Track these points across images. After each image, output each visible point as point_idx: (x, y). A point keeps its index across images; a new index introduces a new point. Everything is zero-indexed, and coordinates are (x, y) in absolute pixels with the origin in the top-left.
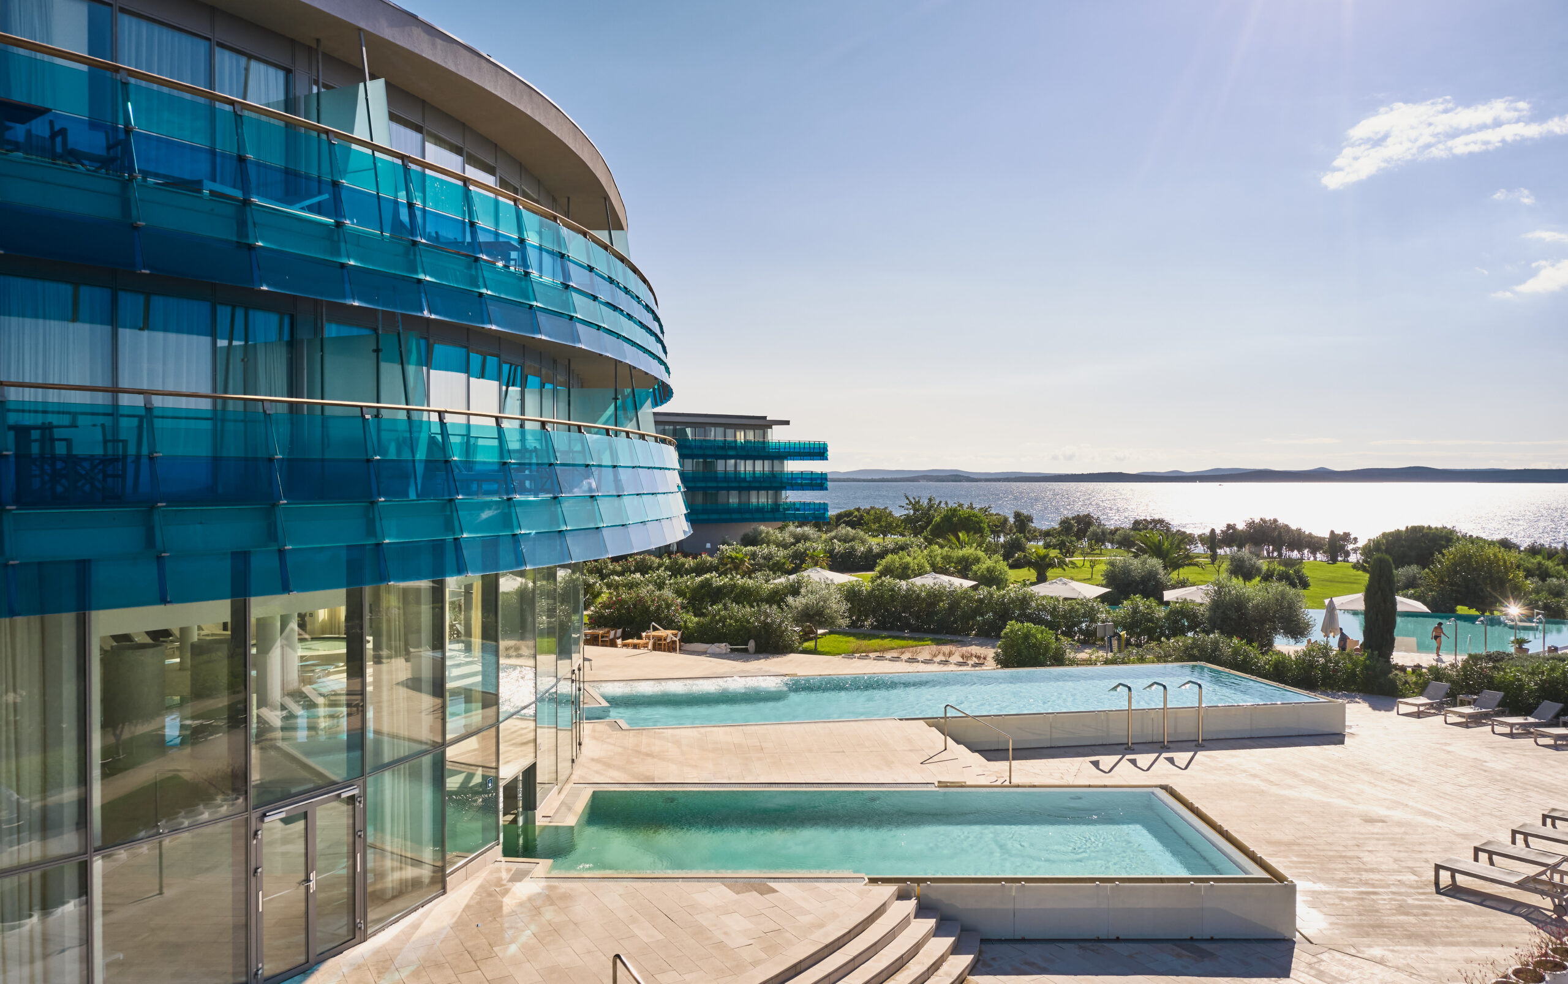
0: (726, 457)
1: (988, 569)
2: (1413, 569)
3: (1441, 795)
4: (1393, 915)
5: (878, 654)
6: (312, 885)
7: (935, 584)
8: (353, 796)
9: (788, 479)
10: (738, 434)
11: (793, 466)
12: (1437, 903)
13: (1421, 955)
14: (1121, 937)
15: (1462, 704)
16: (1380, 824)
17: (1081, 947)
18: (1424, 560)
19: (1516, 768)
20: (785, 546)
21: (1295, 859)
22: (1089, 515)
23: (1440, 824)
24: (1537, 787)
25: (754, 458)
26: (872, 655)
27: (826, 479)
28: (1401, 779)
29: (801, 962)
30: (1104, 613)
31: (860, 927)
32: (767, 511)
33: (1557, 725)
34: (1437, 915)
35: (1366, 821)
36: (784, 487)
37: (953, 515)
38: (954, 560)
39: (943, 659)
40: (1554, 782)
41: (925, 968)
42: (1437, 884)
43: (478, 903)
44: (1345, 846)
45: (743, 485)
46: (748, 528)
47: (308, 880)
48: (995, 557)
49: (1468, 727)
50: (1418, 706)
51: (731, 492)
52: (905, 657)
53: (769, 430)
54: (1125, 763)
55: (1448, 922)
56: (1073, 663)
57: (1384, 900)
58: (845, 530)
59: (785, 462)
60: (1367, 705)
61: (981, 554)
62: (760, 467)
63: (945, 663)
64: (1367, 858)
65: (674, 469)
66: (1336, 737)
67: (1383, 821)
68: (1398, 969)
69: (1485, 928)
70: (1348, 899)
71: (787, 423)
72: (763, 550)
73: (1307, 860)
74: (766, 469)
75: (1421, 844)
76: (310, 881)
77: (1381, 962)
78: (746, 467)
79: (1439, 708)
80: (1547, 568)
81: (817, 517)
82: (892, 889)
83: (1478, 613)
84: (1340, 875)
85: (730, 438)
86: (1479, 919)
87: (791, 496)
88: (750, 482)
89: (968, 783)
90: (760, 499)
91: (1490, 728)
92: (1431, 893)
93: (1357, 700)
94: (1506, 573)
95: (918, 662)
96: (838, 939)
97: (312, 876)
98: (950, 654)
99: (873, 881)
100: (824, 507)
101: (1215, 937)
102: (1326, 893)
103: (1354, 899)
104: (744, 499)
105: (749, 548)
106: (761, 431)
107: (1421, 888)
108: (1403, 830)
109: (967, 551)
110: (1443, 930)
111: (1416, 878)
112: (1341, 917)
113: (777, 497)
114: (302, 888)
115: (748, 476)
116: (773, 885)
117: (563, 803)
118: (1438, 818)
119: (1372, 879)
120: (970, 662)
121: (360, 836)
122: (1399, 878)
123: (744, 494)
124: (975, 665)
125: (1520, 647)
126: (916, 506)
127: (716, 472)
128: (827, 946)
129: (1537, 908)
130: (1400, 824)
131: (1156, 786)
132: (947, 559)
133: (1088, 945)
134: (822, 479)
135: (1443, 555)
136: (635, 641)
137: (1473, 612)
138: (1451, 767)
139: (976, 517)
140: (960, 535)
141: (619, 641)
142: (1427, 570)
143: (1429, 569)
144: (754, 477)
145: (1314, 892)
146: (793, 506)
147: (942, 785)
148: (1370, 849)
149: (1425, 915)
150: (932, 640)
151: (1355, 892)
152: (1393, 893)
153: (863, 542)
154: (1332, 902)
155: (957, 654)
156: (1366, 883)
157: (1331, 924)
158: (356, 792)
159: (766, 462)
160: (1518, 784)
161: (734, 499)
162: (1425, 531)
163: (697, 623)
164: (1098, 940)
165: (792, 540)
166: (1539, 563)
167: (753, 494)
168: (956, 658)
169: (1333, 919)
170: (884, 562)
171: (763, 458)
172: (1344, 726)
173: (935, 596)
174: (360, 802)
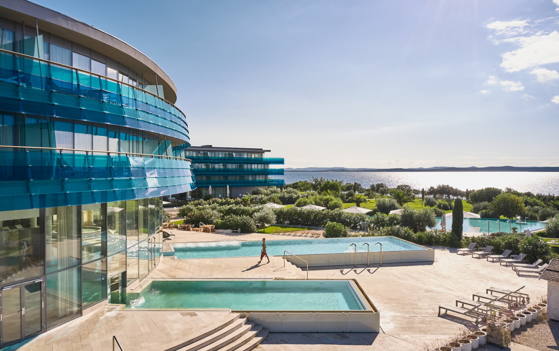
0: (248, 163)
1: (335, 203)
2: (486, 203)
3: (457, 282)
4: (418, 324)
5: (283, 233)
6: (23, 313)
7: (310, 208)
8: (41, 282)
9: (270, 171)
10: (253, 155)
11: (272, 167)
12: (436, 320)
13: (421, 338)
14: (318, 332)
15: (480, 250)
16: (430, 293)
17: (303, 335)
18: (490, 200)
19: (488, 273)
20: (267, 195)
21: (394, 305)
22: (382, 183)
23: (452, 292)
24: (492, 280)
25: (258, 164)
26: (281, 234)
27: (284, 171)
28: (446, 277)
29: (193, 339)
30: (368, 219)
31: (221, 328)
32: (263, 183)
33: (509, 258)
34: (434, 324)
35: (426, 292)
36: (269, 174)
37: (328, 184)
38: (324, 200)
39: (306, 235)
40: (499, 278)
41: (241, 342)
42: (439, 313)
43: (92, 319)
44: (414, 300)
45: (254, 173)
46: (255, 189)
47: (21, 311)
48: (338, 198)
49: (479, 259)
50: (464, 251)
51: (249, 176)
52: (292, 234)
53: (263, 154)
54: (352, 271)
55: (437, 326)
56: (350, 236)
57: (418, 319)
58: (290, 189)
59: (269, 165)
60: (449, 251)
61: (333, 198)
62: (260, 167)
63: (306, 236)
64: (420, 304)
65: (189, 169)
66: (430, 262)
67: (432, 292)
68: (410, 342)
69: (449, 328)
70: (405, 318)
71: (270, 151)
72: (260, 196)
73: (398, 305)
74: (262, 167)
75: (441, 299)
76: (22, 311)
77: (405, 340)
78: (254, 167)
79: (471, 252)
80: (537, 202)
81: (280, 185)
82: (238, 314)
83: (507, 218)
84: (407, 310)
85: (249, 157)
86: (448, 325)
87: (271, 177)
88: (256, 172)
89: (285, 278)
90: (260, 178)
91: (486, 259)
92: (436, 316)
93: (445, 249)
94: (518, 204)
95: (297, 236)
96: (210, 331)
97: (23, 309)
98: (308, 233)
99: (233, 312)
100: (283, 181)
101: (351, 332)
102: (399, 316)
103: (407, 318)
104: (254, 178)
105: (255, 196)
106: (261, 154)
107: (433, 315)
108: (437, 294)
109: (328, 197)
110: (433, 329)
111: (433, 311)
112: (399, 325)
113: (266, 177)
114: (19, 313)
115: (255, 170)
116: (197, 313)
117: (140, 285)
118: (452, 290)
119: (417, 312)
120: (315, 236)
121: (43, 296)
122: (427, 311)
123: (254, 176)
124: (316, 237)
125: (514, 230)
126: (316, 180)
127: (244, 169)
128: (205, 334)
129: (470, 322)
130: (437, 293)
131: (350, 279)
132: (321, 199)
133: (306, 334)
134: (282, 171)
135: (496, 198)
136: (197, 229)
137: (506, 218)
138: (466, 273)
139: (336, 184)
140: (328, 191)
141: (191, 229)
142: (490, 203)
143: (491, 203)
144: (258, 170)
145: (394, 316)
146: (272, 181)
147: (276, 279)
148: (422, 301)
149: (430, 324)
150: (307, 228)
151: (409, 316)
152: (423, 316)
153: (296, 194)
154: (399, 319)
155: (310, 233)
156: (415, 313)
157: (395, 327)
158: (41, 280)
159: (262, 165)
160: (487, 278)
161: (250, 178)
162: (492, 189)
163: (221, 222)
164: (311, 332)
165: (270, 193)
166: (534, 201)
167: (257, 176)
168: (310, 235)
169: (396, 325)
170: (298, 200)
171: (261, 163)
172: (434, 259)
173: (310, 213)
174: (43, 284)
